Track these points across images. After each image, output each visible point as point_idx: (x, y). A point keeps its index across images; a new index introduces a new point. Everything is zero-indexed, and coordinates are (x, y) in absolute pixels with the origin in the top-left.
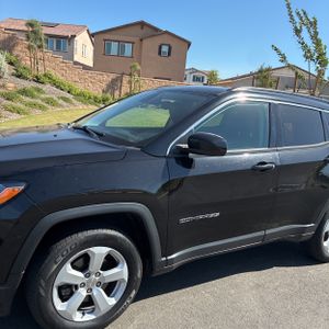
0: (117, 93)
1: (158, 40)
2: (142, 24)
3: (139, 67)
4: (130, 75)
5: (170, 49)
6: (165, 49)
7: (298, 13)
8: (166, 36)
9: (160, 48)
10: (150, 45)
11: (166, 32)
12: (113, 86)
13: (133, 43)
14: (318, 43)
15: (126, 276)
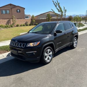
0: (10, 24)
1: (16, 8)
2: (11, 5)
3: (14, 17)
4: (12, 19)
5: (20, 10)
6: (18, 11)
7: (55, 2)
8: (18, 7)
10: (14, 10)
11: (18, 6)
12: (8, 22)
13: (9, 10)
14: (60, 8)
15: (52, 54)
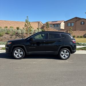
2: (76, 18)
5: (84, 22)
9: (81, 23)
11: (83, 19)
13: (74, 23)
